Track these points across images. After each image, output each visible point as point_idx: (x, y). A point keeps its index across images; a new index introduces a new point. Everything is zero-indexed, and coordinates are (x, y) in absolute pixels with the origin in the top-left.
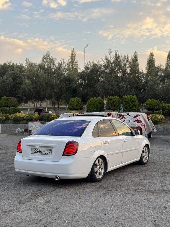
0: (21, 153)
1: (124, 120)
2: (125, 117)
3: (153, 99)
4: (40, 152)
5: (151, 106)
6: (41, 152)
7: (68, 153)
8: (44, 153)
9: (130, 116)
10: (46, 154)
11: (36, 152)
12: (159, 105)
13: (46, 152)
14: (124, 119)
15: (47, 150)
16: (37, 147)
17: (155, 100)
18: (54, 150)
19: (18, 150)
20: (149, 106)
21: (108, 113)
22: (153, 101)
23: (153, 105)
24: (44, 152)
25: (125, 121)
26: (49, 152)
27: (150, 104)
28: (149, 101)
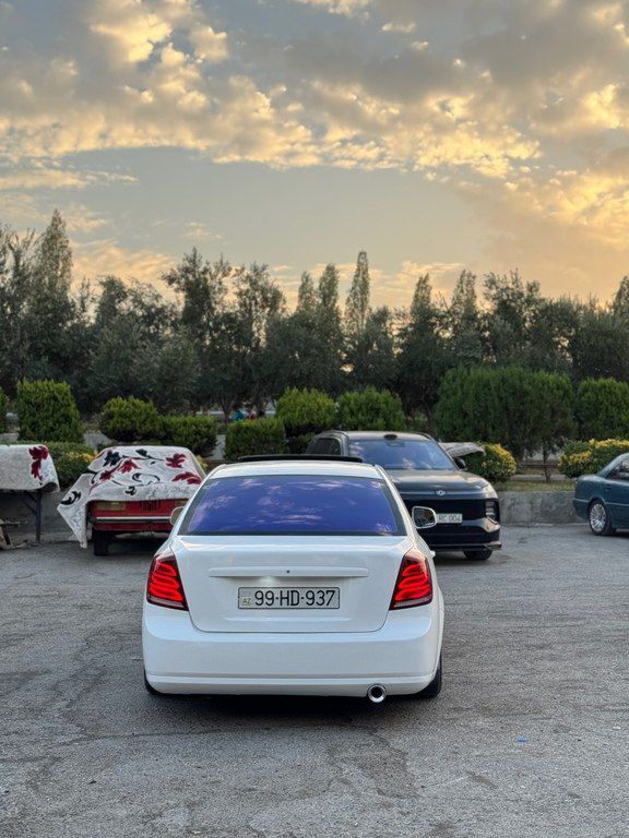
0: (186, 608)
1: (138, 475)
2: (133, 461)
3: (131, 398)
4: (285, 601)
5: (127, 422)
6: (290, 600)
7: (407, 598)
8: (303, 603)
9: (150, 457)
10: (315, 605)
11: (265, 600)
12: (152, 421)
13: (313, 598)
14: (133, 471)
15: (315, 591)
16: (268, 583)
17: (137, 401)
18: (348, 592)
19: (154, 599)
20: (122, 423)
21: (32, 447)
22: (133, 404)
23: (134, 418)
24: (306, 600)
25: (140, 478)
26: (327, 598)
27: (122, 415)
28: (117, 404)
